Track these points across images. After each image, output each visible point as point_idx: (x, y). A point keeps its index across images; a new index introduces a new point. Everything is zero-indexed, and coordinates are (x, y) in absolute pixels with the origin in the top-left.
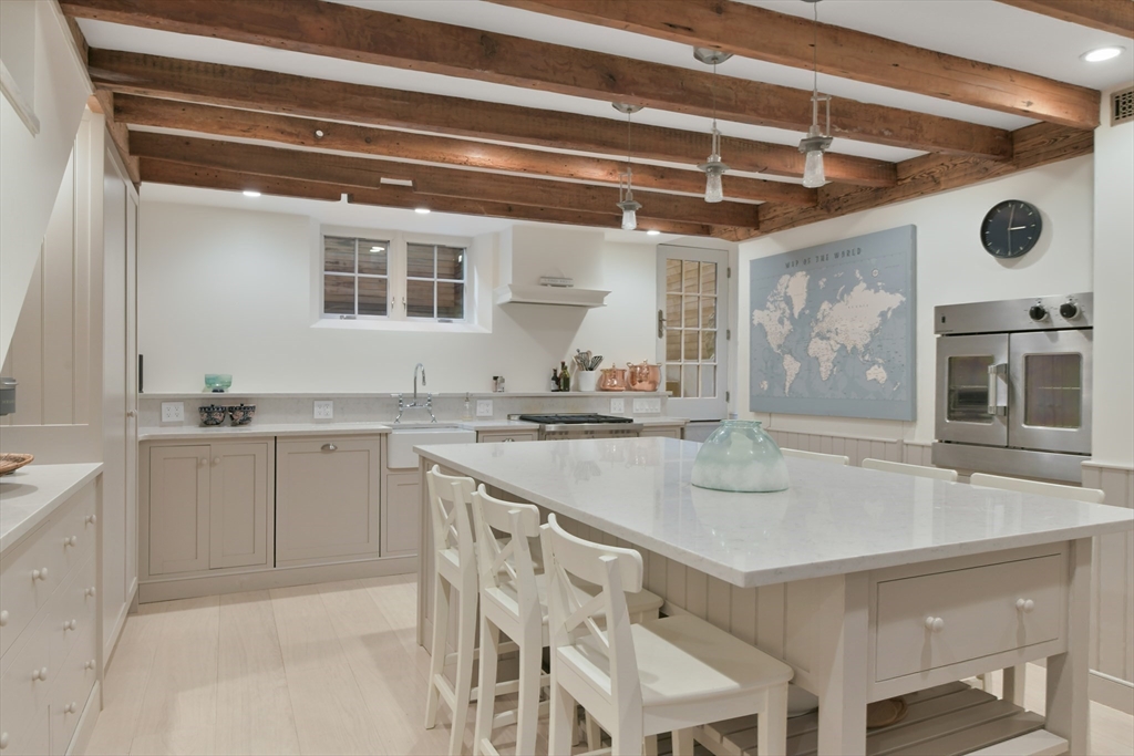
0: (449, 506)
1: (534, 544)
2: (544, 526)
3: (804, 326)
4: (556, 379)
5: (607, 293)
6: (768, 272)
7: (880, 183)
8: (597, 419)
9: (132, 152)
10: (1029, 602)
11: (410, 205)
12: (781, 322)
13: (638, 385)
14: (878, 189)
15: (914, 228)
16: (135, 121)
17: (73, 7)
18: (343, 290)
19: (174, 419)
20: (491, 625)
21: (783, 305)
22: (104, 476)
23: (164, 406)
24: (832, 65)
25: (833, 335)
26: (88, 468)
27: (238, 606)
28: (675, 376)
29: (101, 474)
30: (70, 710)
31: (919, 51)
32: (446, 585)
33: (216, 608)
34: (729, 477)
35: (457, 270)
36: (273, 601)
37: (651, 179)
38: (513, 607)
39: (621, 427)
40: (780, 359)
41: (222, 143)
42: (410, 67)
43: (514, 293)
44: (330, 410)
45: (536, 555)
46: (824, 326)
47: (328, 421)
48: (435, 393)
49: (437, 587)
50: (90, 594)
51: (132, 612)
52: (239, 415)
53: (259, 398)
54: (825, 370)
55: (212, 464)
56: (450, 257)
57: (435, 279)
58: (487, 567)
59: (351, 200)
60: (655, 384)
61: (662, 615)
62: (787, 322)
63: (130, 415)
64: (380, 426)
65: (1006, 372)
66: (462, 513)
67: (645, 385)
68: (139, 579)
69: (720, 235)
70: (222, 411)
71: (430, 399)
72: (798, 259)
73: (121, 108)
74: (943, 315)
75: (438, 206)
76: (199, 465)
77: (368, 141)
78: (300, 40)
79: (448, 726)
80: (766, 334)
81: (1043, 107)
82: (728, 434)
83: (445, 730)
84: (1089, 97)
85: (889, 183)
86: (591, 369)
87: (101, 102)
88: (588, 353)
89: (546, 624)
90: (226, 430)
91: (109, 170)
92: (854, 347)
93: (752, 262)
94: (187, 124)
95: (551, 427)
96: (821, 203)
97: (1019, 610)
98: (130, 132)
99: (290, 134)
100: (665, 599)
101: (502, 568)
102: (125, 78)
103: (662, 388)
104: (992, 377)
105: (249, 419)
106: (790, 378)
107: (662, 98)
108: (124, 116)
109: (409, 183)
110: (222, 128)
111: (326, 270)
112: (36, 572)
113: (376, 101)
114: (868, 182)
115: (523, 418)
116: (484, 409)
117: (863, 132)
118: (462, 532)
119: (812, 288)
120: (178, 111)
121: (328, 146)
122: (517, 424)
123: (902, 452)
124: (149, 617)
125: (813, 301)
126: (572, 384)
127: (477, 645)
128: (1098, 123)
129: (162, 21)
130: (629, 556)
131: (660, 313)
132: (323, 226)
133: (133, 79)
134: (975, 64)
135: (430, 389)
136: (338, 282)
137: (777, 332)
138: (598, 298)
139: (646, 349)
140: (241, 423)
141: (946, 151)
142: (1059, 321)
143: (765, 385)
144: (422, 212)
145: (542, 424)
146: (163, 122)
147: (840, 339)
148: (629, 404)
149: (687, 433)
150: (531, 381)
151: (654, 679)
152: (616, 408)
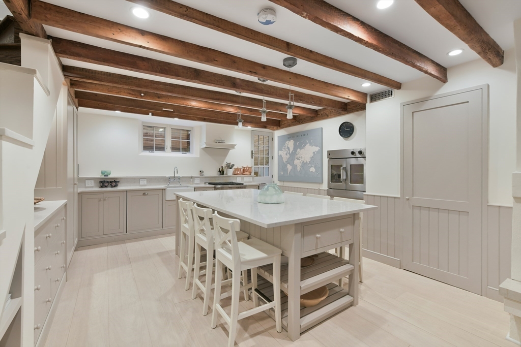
0: (185, 210)
1: (211, 219)
2: (214, 214)
3: (293, 155)
4: (220, 171)
5: (236, 145)
6: (283, 139)
7: (313, 115)
8: (233, 184)
9: (76, 98)
10: (343, 230)
11: (173, 117)
12: (286, 154)
13: (245, 173)
14: (312, 117)
15: (322, 128)
16: (78, 88)
17: (60, 55)
18: (149, 142)
19: (90, 185)
20: (198, 244)
21: (287, 150)
22: (68, 204)
23: (86, 181)
24: (296, 84)
25: (300, 158)
26: (62, 202)
27: (114, 246)
28: (257, 170)
29: (66, 204)
30: (58, 281)
31: (319, 81)
32: (185, 234)
33: (106, 248)
34: (268, 200)
35: (188, 137)
36: (126, 244)
37: (248, 112)
38: (205, 239)
39: (240, 186)
40: (286, 165)
41: (108, 95)
42: (173, 78)
43: (206, 145)
44: (145, 182)
45: (212, 224)
46: (298, 156)
47: (145, 185)
48: (181, 176)
49: (182, 235)
50: (63, 243)
51: (76, 250)
52: (114, 184)
53: (121, 178)
54: (299, 168)
55: (104, 200)
56: (186, 132)
57: (181, 140)
58: (197, 228)
59: (153, 115)
60: (250, 173)
61: (248, 239)
62: (288, 155)
63: (76, 184)
64: (162, 187)
65: (345, 169)
66: (189, 212)
67: (248, 173)
68: (78, 239)
69: (269, 128)
70: (107, 182)
71: (179, 178)
72: (291, 136)
73: (73, 84)
74: (329, 153)
75: (180, 117)
76: (100, 201)
77: (159, 98)
78: (137, 69)
79: (185, 278)
80: (282, 158)
81: (353, 98)
82: (268, 187)
83: (184, 279)
84: (364, 95)
85: (315, 116)
86: (231, 168)
87: (67, 82)
88: (230, 163)
89: (214, 243)
90: (109, 189)
91: (69, 104)
92: (306, 162)
93: (278, 137)
94: (97, 90)
95: (219, 186)
96: (297, 120)
97: (341, 232)
98: (75, 91)
99: (133, 94)
100: (249, 235)
101: (202, 228)
102: (76, 76)
103: (253, 174)
104: (342, 171)
105: (117, 185)
106: (289, 171)
107: (249, 90)
108: (74, 86)
109: (172, 110)
110: (109, 92)
111: (144, 136)
112: (47, 235)
113: (161, 86)
114: (309, 115)
115: (209, 184)
116: (197, 181)
117: (306, 102)
118: (190, 218)
119: (295, 144)
120: (94, 86)
121: (145, 99)
122: (208, 185)
123: (319, 192)
124: (82, 251)
125: (295, 148)
126: (225, 173)
127: (194, 252)
128: (367, 102)
129: (91, 60)
130: (237, 221)
131: (252, 151)
132: (143, 122)
133: (78, 76)
134: (334, 85)
135: (180, 174)
136: (148, 140)
137: (285, 157)
138: (233, 146)
139: (247, 162)
140: (114, 186)
141: (329, 108)
142: (358, 155)
143: (282, 173)
144: (176, 119)
145: (215, 185)
146: (88, 89)
147: (303, 160)
148: (242, 179)
149: (260, 187)
150: (212, 172)
151: (245, 255)
152: (239, 180)
